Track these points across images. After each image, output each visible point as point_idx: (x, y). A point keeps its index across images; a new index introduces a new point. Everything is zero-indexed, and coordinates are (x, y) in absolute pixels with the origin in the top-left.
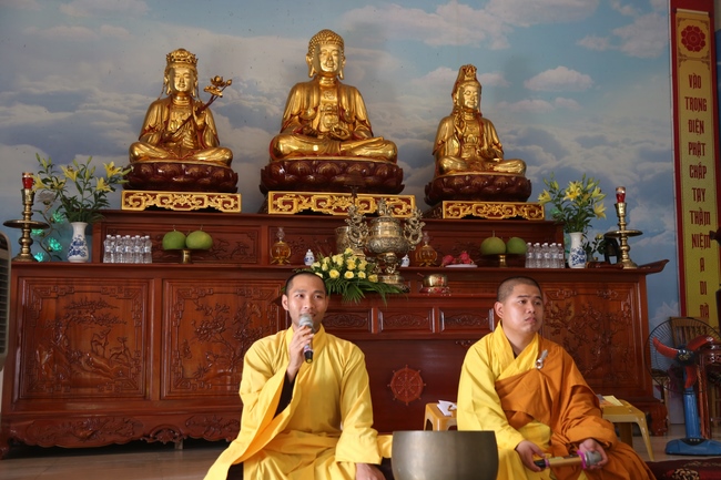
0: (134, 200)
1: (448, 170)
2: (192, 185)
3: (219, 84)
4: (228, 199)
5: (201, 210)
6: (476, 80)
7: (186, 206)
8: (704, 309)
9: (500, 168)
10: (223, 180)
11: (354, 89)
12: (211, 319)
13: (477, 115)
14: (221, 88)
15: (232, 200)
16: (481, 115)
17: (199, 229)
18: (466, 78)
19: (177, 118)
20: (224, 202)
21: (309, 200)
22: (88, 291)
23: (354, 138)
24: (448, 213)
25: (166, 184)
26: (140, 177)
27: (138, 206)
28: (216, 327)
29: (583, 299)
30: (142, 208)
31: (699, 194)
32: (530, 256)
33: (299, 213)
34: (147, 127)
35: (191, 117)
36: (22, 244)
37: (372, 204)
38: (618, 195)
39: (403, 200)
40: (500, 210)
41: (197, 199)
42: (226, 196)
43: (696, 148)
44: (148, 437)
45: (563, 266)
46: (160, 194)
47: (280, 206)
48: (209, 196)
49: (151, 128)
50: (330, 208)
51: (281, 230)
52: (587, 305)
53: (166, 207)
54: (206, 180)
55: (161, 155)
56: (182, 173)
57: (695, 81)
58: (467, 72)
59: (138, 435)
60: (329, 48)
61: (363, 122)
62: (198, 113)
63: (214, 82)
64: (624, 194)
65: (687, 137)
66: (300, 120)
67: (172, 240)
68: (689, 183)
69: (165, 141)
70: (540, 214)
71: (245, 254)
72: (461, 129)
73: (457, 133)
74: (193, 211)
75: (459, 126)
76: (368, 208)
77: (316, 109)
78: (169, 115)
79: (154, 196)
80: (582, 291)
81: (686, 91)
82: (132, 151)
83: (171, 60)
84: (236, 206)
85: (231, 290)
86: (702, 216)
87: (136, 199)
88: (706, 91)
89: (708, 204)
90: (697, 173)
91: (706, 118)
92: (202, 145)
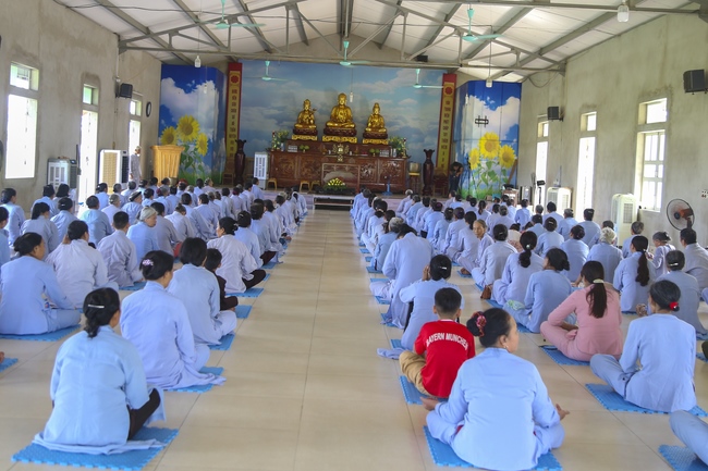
1: (367, 131)
2: (307, 134)
6: (378, 107)
7: (305, 139)
8: (443, 166)
9: (380, 131)
10: (314, 133)
11: (349, 108)
13: (379, 116)
17: (307, 145)
19: (306, 116)
20: (314, 138)
21: (332, 138)
22: (285, 157)
23: (346, 122)
24: (364, 142)
25: (302, 134)
26: (296, 132)
30: (296, 139)
31: (445, 134)
32: (381, 153)
33: (330, 141)
34: (299, 119)
35: (308, 117)
37: (347, 139)
39: (354, 138)
40: (377, 141)
41: (308, 137)
42: (314, 136)
43: (446, 122)
46: (300, 136)
47: (326, 139)
48: (311, 137)
51: (324, 145)
53: (302, 139)
55: (300, 126)
57: (448, 103)
58: (376, 106)
60: (342, 98)
61: (350, 117)
62: (310, 116)
65: (443, 118)
67: (302, 147)
68: (442, 131)
69: (302, 123)
70: (387, 143)
72: (372, 119)
74: (307, 140)
77: (338, 113)
78: (303, 116)
81: (445, 105)
82: (294, 125)
83: (304, 102)
84: (316, 139)
86: (445, 141)
87: (295, 137)
88: (451, 106)
89: (448, 137)
90: (446, 128)
91: (450, 113)
92: (310, 124)
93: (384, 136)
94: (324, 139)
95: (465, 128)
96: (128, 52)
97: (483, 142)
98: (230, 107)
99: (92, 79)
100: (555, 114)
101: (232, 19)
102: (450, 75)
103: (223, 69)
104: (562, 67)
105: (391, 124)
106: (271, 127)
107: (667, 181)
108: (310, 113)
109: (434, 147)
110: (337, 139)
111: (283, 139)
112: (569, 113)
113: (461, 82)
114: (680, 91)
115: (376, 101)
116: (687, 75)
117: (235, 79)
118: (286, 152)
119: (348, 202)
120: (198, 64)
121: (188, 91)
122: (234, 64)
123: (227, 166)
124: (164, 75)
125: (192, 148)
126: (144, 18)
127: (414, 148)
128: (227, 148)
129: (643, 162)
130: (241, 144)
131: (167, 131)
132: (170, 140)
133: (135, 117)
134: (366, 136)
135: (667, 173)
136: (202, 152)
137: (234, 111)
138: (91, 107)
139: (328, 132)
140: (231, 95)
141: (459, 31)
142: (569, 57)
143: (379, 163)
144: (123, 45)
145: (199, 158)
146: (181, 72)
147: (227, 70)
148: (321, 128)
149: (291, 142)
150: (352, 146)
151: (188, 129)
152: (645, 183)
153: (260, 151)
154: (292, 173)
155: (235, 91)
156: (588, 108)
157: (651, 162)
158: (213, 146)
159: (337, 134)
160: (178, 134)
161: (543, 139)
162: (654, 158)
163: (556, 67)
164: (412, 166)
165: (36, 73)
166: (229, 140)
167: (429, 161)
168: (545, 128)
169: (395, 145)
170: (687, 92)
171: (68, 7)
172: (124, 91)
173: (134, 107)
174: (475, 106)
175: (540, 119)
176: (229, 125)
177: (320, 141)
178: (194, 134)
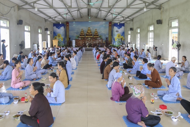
8: (110, 41)
11: (90, 30)
23: (90, 33)
60: (89, 28)
65: (109, 31)
66: (88, 32)
67: (82, 38)
72: (95, 32)
86: (110, 36)
87: (80, 37)
88: (111, 29)
89: (110, 35)
90: (110, 33)
91: (111, 30)
93: (98, 35)
94: (86, 36)
95: (114, 33)
96: (47, 22)
97: (118, 35)
98: (67, 31)
99: (40, 28)
100: (131, 29)
101: (67, 14)
102: (110, 23)
103: (65, 24)
104: (132, 20)
105: (99, 33)
106: (75, 35)
107: (154, 41)
108: (83, 31)
109: (108, 37)
110: (88, 36)
111: (78, 37)
112: (134, 29)
113: (112, 24)
114: (156, 24)
115: (96, 28)
116: (157, 21)
117: (68, 26)
118: (79, 40)
119: (91, 49)
120: (61, 23)
121: (59, 29)
122: (67, 23)
123: (67, 43)
124: (54, 26)
125: (60, 40)
126: (49, 15)
127: (104, 37)
128: (67, 39)
129: (149, 38)
130: (70, 38)
131: (55, 37)
132: (56, 39)
133: (49, 35)
134: (94, 35)
135: (154, 40)
136: (62, 40)
137: (68, 32)
138: (40, 33)
139: (87, 35)
140: (67, 29)
141: (112, 14)
142: (134, 18)
143: (97, 41)
144: (46, 20)
145: (62, 42)
146: (57, 25)
147: (66, 24)
148: (85, 34)
149: (79, 38)
150: (92, 38)
151: (59, 36)
152: (150, 42)
153: (73, 40)
154: (80, 44)
155: (68, 28)
156: (138, 28)
157: (151, 38)
158: (64, 39)
159: (88, 35)
160: (57, 38)
161: (129, 34)
162: (151, 37)
163: (131, 20)
164: (104, 41)
165: (29, 27)
166: (67, 38)
167: (107, 40)
168: (130, 32)
169: (100, 37)
170: (157, 24)
171: (35, 14)
172: (46, 29)
173: (49, 32)
174: (116, 29)
175: (128, 31)
176: (67, 35)
177: (85, 37)
178: (60, 37)
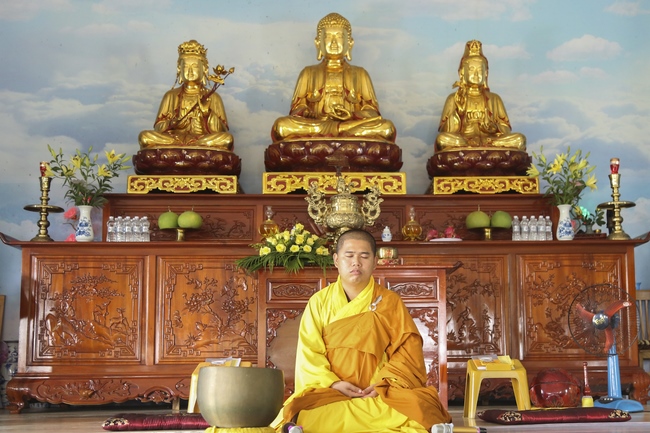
0: (139, 184)
1: (444, 147)
2: (193, 168)
3: (220, 72)
4: (224, 181)
5: (199, 192)
6: (481, 55)
7: (186, 188)
9: (499, 143)
11: (361, 69)
12: (200, 292)
13: (484, 91)
14: (222, 76)
15: (228, 182)
16: (488, 89)
17: (190, 210)
18: (472, 54)
20: (221, 184)
21: (302, 180)
22: (91, 267)
23: (354, 118)
24: (439, 188)
26: (148, 163)
27: (142, 190)
28: (204, 300)
29: (566, 271)
30: (145, 192)
32: (516, 228)
33: (292, 193)
34: (160, 116)
35: (197, 104)
36: (40, 226)
37: (363, 181)
38: (612, 166)
39: (394, 177)
40: (494, 184)
41: (196, 182)
42: (223, 178)
44: (142, 397)
45: (551, 239)
46: (162, 178)
47: (273, 187)
48: (207, 179)
49: (164, 116)
50: (322, 186)
51: (269, 209)
52: (571, 277)
53: (168, 190)
54: (206, 164)
55: (166, 141)
56: (183, 158)
59: (133, 395)
60: (334, 32)
61: (370, 102)
62: (203, 101)
63: (216, 71)
64: (618, 166)
66: (308, 102)
70: (535, 188)
71: (242, 231)
72: (462, 105)
73: (457, 109)
74: (193, 193)
75: (459, 103)
76: (359, 186)
77: (321, 91)
78: (180, 103)
79: (157, 180)
80: (566, 263)
82: (140, 139)
83: (182, 51)
84: (232, 187)
85: (219, 265)
87: (141, 183)
92: (207, 131)
110: (321, 181)
177: (247, 195)
